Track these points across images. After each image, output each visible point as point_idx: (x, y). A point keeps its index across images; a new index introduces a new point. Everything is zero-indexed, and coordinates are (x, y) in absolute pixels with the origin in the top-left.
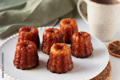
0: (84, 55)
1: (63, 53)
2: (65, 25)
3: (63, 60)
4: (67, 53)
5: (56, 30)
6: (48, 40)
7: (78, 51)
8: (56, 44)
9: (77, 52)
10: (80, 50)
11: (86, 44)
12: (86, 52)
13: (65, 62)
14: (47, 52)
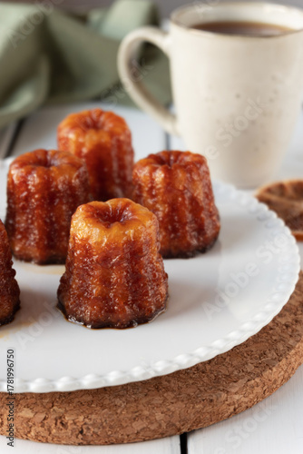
0: (194, 242)
1: (134, 234)
2: (87, 137)
3: (137, 267)
4: (149, 234)
5: (56, 157)
6: (37, 200)
7: (170, 227)
8: (91, 207)
9: (164, 233)
10: (177, 225)
11: (199, 194)
12: (200, 229)
13: (146, 275)
14: (38, 254)
